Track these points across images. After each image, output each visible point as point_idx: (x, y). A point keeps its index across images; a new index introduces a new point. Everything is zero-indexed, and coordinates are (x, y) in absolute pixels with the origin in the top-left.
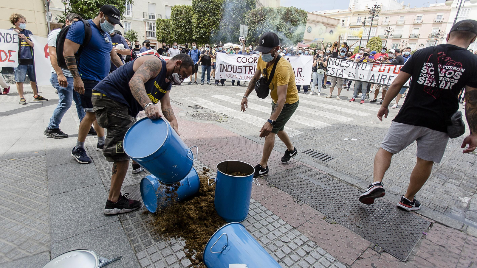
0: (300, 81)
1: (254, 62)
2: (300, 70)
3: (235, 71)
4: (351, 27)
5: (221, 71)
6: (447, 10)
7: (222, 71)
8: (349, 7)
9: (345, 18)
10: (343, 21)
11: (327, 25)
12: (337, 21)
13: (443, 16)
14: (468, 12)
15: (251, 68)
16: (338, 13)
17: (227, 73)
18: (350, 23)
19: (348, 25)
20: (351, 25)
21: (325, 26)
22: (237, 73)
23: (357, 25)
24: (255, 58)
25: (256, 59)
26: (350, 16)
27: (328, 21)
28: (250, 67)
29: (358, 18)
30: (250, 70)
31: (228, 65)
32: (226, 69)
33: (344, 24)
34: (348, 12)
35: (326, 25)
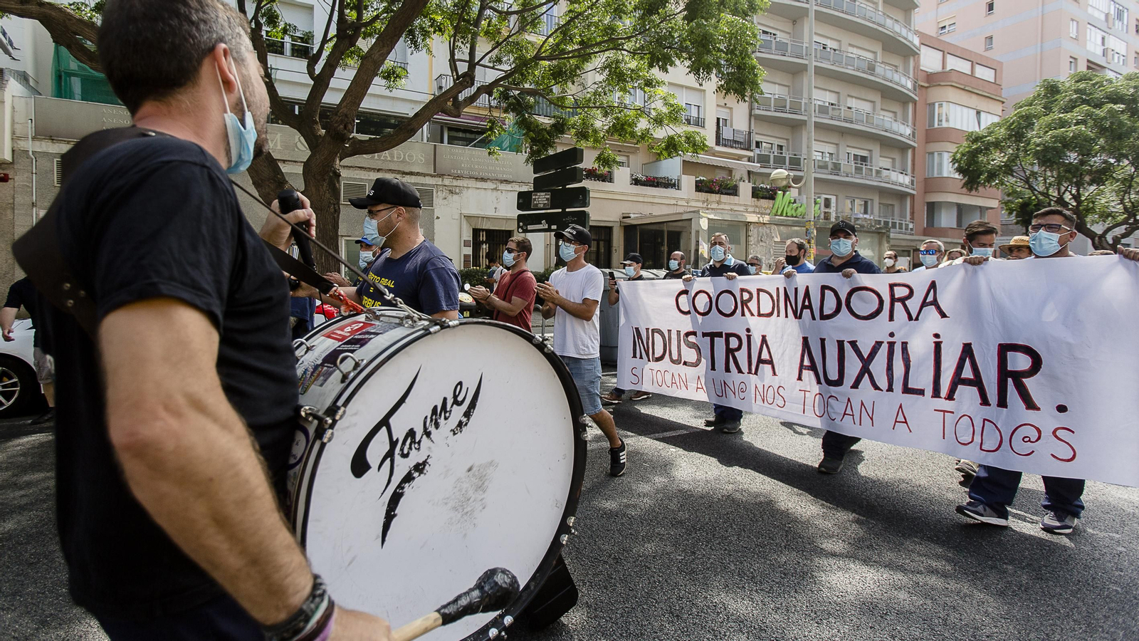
0: (1026, 439)
1: (743, 314)
2: (1020, 362)
3: (675, 357)
5: (635, 356)
7: (638, 355)
15: (734, 343)
17: (652, 365)
22: (685, 363)
24: (742, 290)
25: (746, 296)
28: (729, 335)
30: (730, 352)
31: (653, 331)
32: (648, 348)
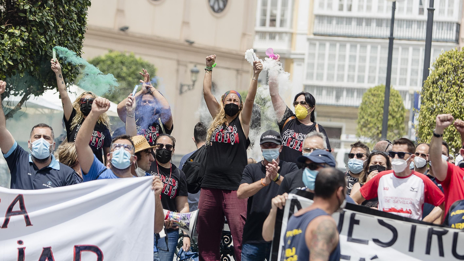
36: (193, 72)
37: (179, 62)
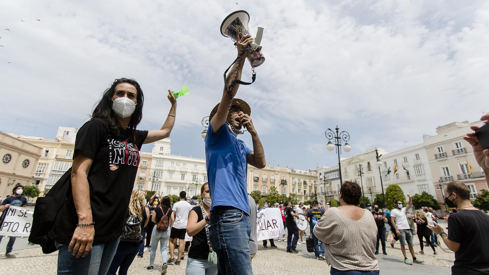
2: (274, 222)
4: (58, 159)
6: (150, 159)
8: (57, 137)
9: (50, 149)
10: (47, 152)
11: (21, 152)
12: (38, 149)
13: (147, 163)
14: (163, 162)
16: (40, 141)
18: (57, 155)
19: (54, 156)
20: (58, 157)
21: (17, 152)
23: (66, 158)
26: (57, 147)
27: (23, 146)
29: (68, 151)
33: (48, 155)
34: (54, 142)
35: (19, 151)
36: (13, 181)
37: (9, 178)
